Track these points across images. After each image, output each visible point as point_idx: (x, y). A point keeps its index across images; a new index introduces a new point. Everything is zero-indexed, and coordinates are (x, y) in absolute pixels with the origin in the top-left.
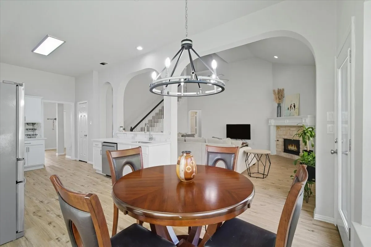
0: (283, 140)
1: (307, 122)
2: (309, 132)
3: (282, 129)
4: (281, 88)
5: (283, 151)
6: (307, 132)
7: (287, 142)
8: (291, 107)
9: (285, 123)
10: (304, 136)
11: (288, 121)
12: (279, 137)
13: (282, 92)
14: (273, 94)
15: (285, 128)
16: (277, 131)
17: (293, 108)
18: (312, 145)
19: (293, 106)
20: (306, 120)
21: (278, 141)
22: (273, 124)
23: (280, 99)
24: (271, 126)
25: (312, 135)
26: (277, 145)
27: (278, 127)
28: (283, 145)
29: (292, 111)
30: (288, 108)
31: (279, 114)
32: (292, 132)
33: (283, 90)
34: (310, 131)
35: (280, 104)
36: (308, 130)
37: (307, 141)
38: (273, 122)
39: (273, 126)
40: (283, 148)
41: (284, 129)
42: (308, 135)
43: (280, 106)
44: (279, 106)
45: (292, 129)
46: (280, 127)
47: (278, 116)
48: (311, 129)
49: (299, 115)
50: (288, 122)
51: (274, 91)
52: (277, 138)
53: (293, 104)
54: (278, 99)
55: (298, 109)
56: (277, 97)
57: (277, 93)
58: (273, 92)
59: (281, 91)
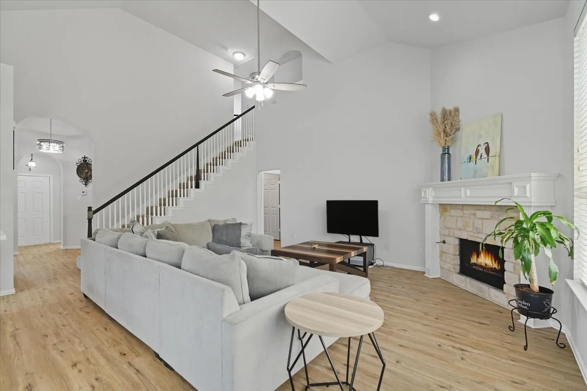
0: (457, 242)
1: (528, 195)
2: (537, 227)
3: (453, 212)
4: (450, 107)
5: (458, 271)
6: (533, 228)
7: (468, 248)
8: (477, 152)
9: (461, 197)
10: (520, 239)
11: (468, 191)
12: (446, 232)
13: (453, 117)
14: (429, 122)
15: (460, 211)
16: (443, 218)
17: (485, 155)
18: (550, 272)
19: (482, 150)
20: (525, 187)
21: (444, 242)
22: (431, 200)
23: (446, 134)
24: (427, 206)
25: (551, 237)
26: (442, 253)
27: (444, 208)
28: (458, 253)
29: (482, 163)
30: (470, 158)
31: (446, 174)
32: (480, 222)
33: (457, 110)
34: (542, 224)
35: (449, 147)
36: (534, 221)
37: (532, 257)
38: (430, 196)
39: (430, 206)
40: (458, 261)
41: (459, 213)
42: (534, 240)
43: (448, 153)
44: (446, 152)
45: (480, 214)
46: (448, 208)
47: (442, 180)
48: (543, 219)
49: (499, 175)
50: (468, 195)
51: (433, 115)
52: (442, 235)
53: (482, 144)
54: (442, 135)
55: (497, 158)
56: (441, 130)
57: (439, 120)
58: (429, 118)
59: (450, 113)
